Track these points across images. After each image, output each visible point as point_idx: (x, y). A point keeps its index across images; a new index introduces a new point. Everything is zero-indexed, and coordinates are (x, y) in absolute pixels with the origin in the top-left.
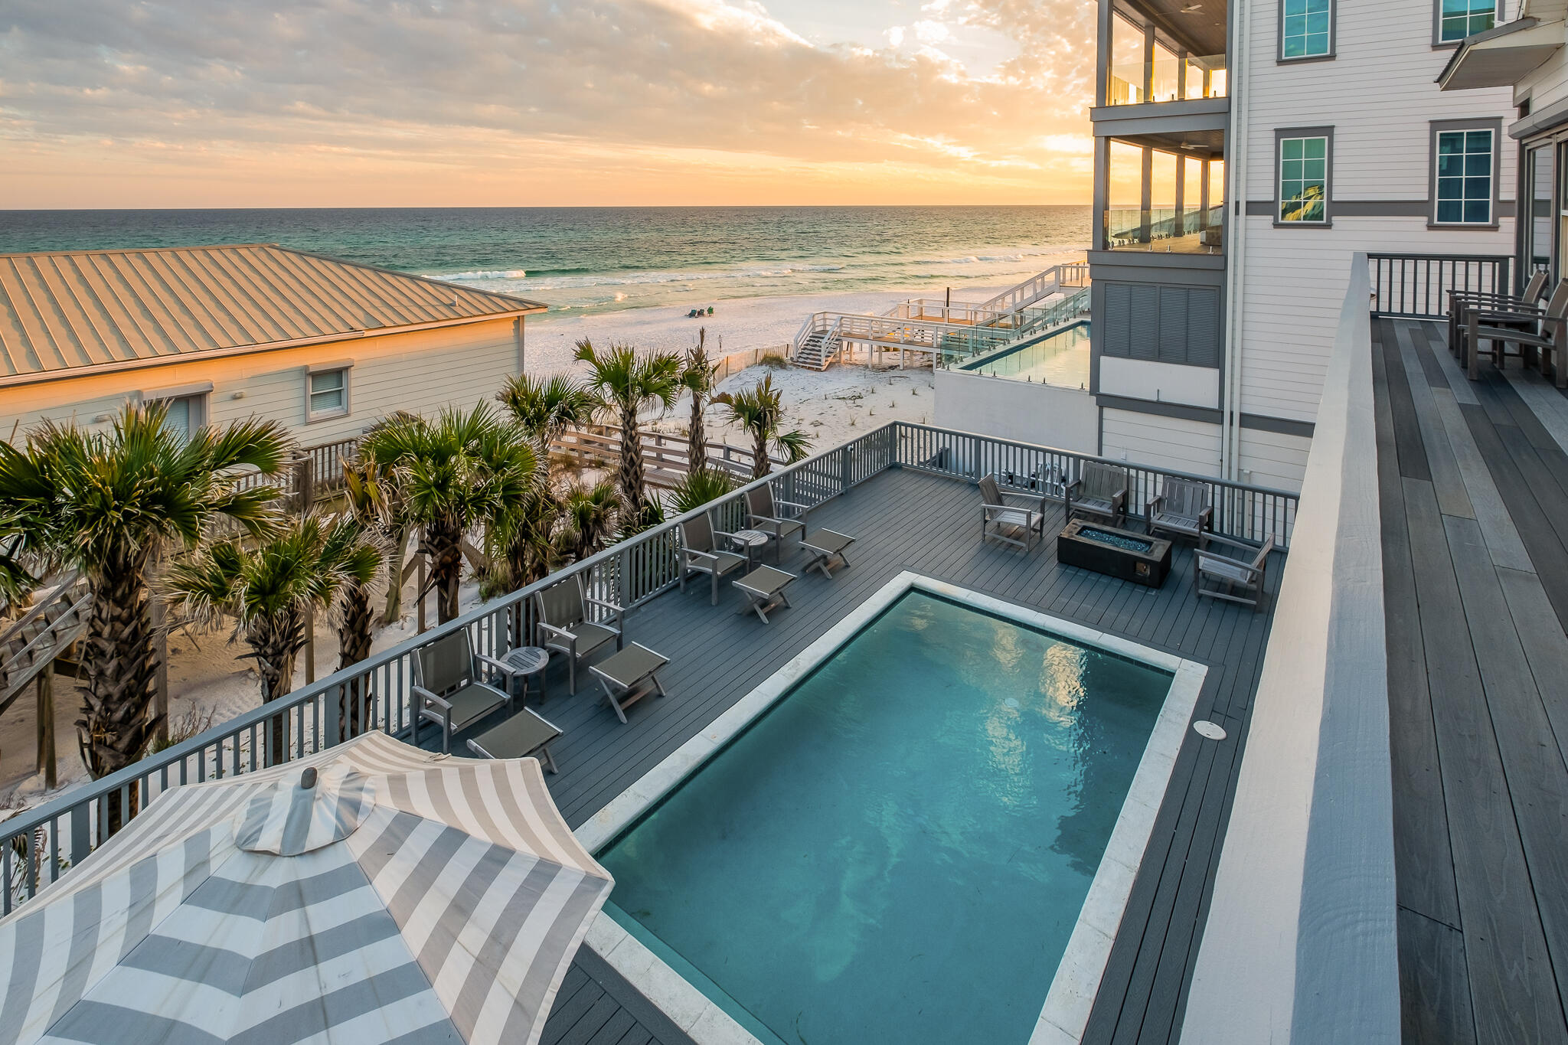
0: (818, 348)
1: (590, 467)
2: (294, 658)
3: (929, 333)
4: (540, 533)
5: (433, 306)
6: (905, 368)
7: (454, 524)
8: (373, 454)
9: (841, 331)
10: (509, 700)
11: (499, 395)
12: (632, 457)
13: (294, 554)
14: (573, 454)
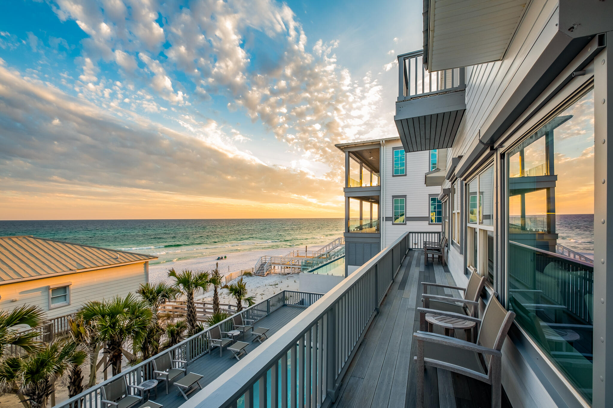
0: (263, 269)
1: (177, 317)
2: (47, 398)
3: (300, 261)
4: (155, 341)
5: (108, 259)
6: (293, 274)
7: (118, 339)
8: (82, 316)
9: (271, 262)
10: (142, 399)
11: (137, 291)
12: (191, 310)
13: (47, 356)
14: (170, 313)
